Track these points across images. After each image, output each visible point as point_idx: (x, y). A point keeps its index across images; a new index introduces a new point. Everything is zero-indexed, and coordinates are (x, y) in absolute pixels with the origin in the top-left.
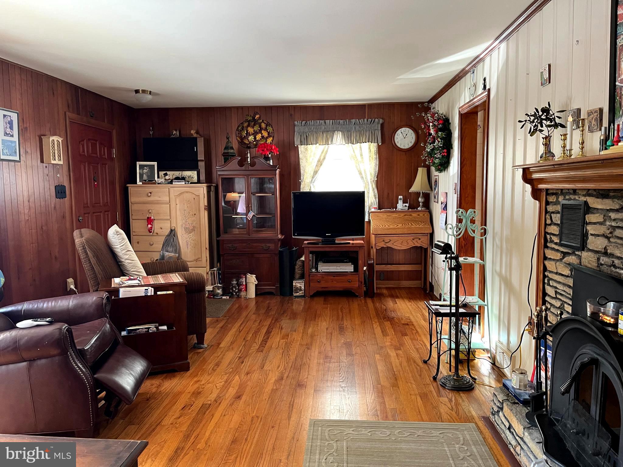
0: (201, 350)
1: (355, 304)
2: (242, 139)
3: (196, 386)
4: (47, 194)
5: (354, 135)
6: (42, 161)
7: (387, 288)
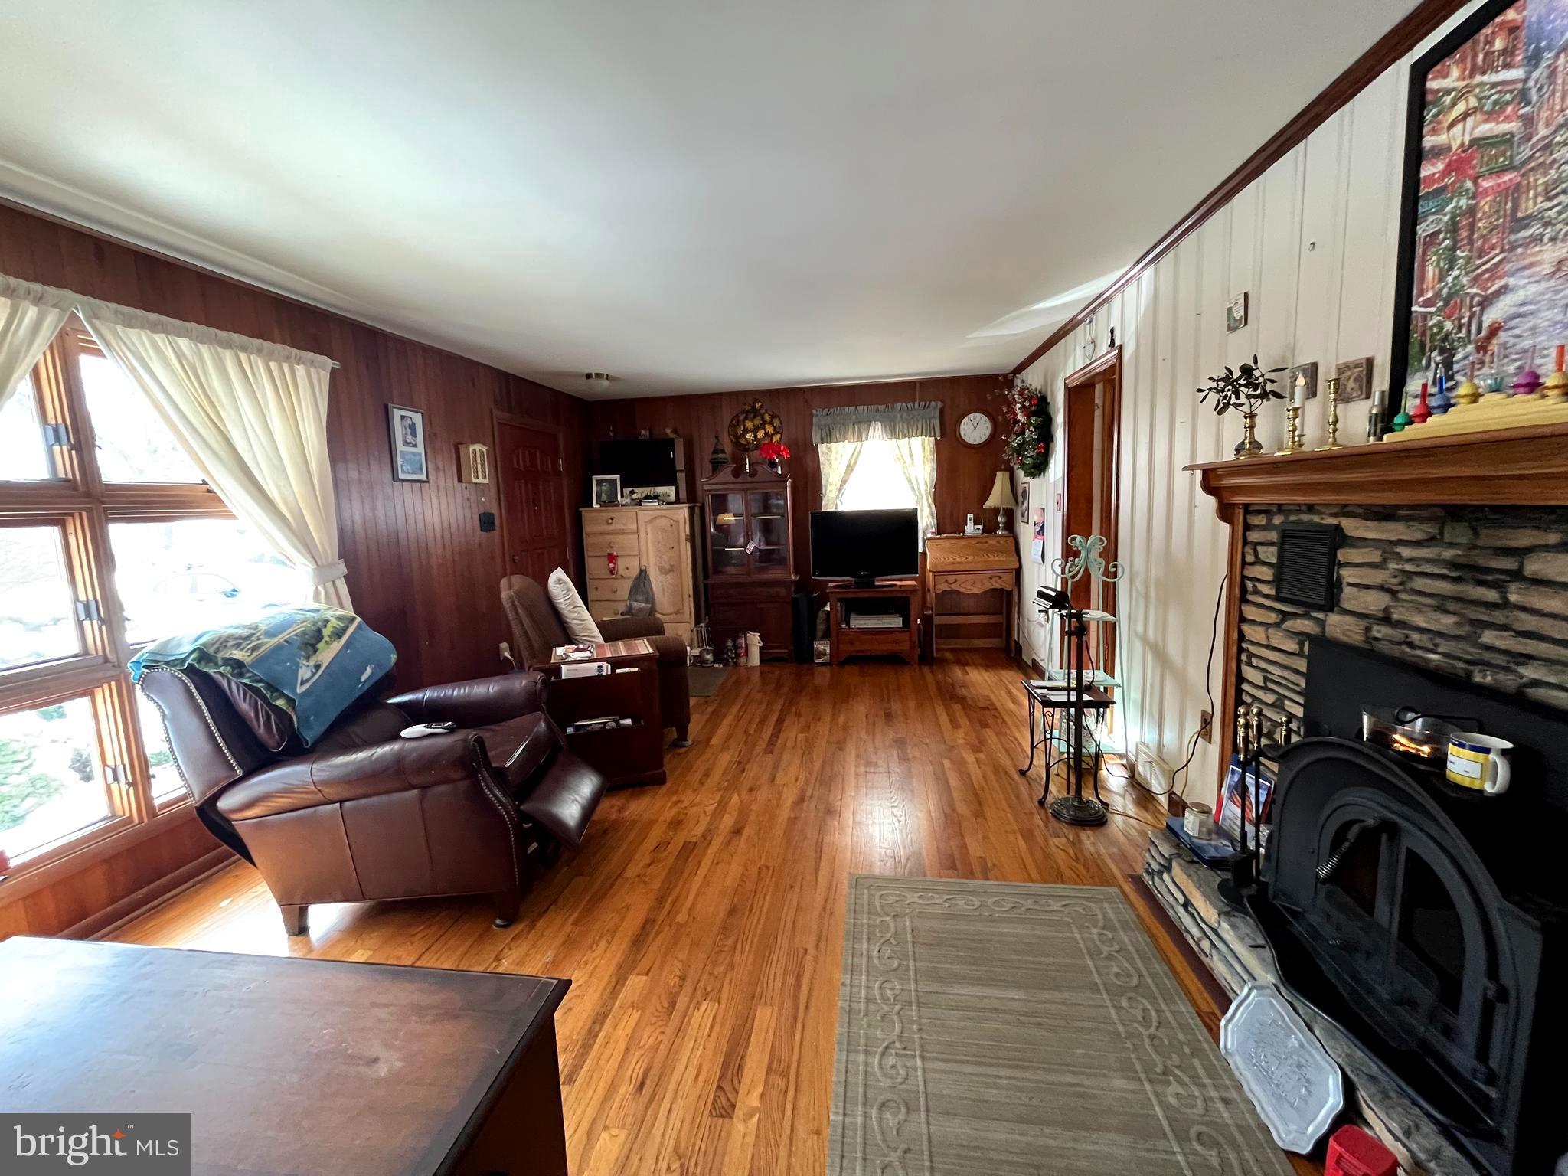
0: (683, 750)
1: (906, 676)
2: (737, 437)
3: (674, 811)
4: (469, 526)
5: (898, 427)
6: (460, 480)
7: (952, 651)
